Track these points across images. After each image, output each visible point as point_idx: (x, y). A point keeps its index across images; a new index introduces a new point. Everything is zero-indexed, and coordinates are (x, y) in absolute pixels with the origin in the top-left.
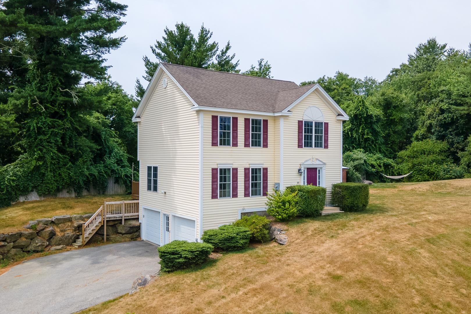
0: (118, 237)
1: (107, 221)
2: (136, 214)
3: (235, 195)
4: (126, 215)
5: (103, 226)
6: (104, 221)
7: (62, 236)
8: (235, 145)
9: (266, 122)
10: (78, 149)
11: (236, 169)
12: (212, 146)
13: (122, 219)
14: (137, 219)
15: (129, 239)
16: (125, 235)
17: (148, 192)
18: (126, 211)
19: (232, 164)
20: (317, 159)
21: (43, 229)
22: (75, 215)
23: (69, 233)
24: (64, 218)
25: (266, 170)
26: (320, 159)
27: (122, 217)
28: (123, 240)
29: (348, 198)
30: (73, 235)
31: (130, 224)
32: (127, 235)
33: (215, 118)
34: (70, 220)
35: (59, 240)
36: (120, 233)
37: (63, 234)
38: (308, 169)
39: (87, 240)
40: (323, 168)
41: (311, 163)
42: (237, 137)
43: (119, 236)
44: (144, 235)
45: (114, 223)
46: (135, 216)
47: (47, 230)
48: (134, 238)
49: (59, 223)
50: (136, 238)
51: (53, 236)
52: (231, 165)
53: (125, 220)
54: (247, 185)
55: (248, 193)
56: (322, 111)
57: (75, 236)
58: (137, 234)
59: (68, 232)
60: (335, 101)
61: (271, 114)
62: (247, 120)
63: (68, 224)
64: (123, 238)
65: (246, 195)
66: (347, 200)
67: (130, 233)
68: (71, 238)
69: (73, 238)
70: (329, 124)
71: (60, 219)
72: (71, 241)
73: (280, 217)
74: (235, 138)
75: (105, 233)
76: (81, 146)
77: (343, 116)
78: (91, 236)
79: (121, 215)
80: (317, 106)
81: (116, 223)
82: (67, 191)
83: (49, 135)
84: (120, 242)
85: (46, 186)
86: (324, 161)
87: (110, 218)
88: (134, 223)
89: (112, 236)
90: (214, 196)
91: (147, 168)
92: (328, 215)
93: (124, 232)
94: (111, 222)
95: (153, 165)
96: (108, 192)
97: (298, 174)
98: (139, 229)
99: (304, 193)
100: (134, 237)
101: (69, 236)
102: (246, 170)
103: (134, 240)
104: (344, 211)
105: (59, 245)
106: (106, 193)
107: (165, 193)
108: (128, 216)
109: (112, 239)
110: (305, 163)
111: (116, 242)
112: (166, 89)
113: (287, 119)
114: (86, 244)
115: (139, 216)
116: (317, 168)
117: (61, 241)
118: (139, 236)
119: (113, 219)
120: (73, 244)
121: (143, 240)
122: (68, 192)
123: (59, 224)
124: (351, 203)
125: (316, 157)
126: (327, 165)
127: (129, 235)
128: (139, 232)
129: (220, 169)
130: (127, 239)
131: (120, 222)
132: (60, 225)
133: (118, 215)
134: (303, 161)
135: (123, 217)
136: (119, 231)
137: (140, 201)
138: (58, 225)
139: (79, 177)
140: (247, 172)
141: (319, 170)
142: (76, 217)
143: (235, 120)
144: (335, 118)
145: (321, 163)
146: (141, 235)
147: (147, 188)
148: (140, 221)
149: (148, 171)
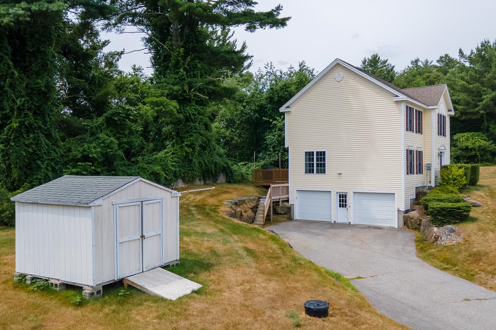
0: (280, 218)
1: (272, 202)
2: (288, 196)
4: (282, 197)
5: (270, 207)
8: (413, 130)
9: (422, 114)
11: (414, 151)
12: (406, 131)
13: (280, 201)
14: (288, 201)
17: (306, 175)
18: (282, 193)
19: (413, 147)
25: (422, 153)
26: (444, 146)
27: (280, 199)
31: (285, 206)
32: (285, 216)
33: (407, 107)
34: (244, 202)
36: (280, 214)
37: (246, 214)
44: (297, 215)
47: (237, 210)
51: (241, 216)
53: (282, 201)
54: (417, 164)
55: (418, 171)
56: (444, 106)
59: (249, 212)
60: (451, 99)
61: (423, 106)
62: (416, 111)
63: (246, 206)
64: (283, 218)
65: (417, 173)
67: (286, 214)
70: (445, 117)
71: (241, 200)
74: (413, 125)
75: (272, 214)
77: (452, 111)
79: (280, 197)
80: (443, 103)
81: (274, 204)
84: (283, 221)
87: (274, 200)
88: (287, 205)
90: (408, 173)
91: (304, 154)
93: (282, 213)
95: (315, 150)
97: (438, 157)
98: (290, 210)
102: (417, 152)
107: (340, 174)
111: (280, 222)
112: (341, 82)
113: (434, 111)
115: (288, 198)
118: (290, 216)
120: (253, 223)
121: (296, 220)
123: (239, 205)
125: (443, 144)
126: (446, 151)
128: (290, 213)
129: (409, 151)
131: (278, 203)
132: (242, 206)
133: (278, 197)
134: (439, 147)
136: (279, 212)
137: (290, 185)
143: (413, 110)
144: (447, 113)
145: (444, 149)
146: (292, 216)
147: (304, 172)
148: (290, 203)
149: (306, 156)
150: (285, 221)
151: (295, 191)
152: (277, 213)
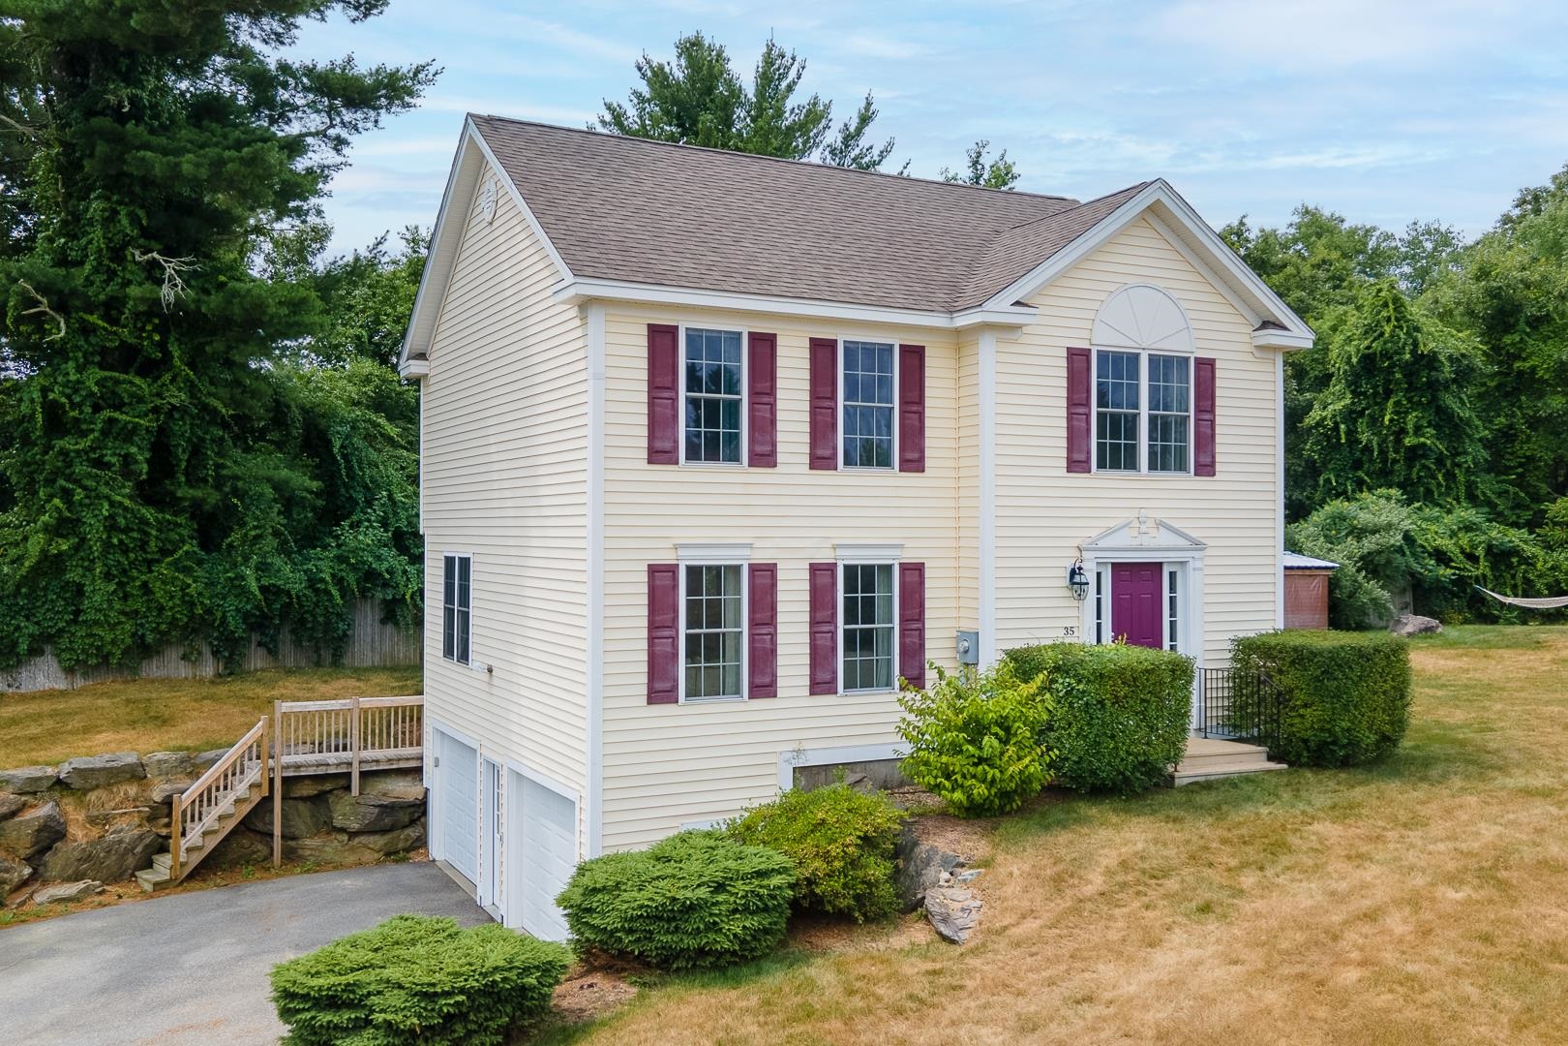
1: (285, 780)
2: (409, 751)
3: (764, 687)
4: (369, 754)
5: (267, 801)
6: (271, 781)
7: (91, 843)
8: (765, 457)
9: (914, 357)
10: (227, 489)
11: (771, 570)
12: (650, 461)
13: (350, 773)
14: (418, 772)
15: (376, 856)
16: (363, 839)
17: (445, 664)
18: (366, 740)
19: (750, 546)
20: (1160, 524)
21: (13, 814)
22: (160, 756)
23: (120, 832)
24: (108, 765)
25: (914, 572)
26: (1176, 525)
27: (350, 765)
28: (351, 858)
29: (1305, 706)
30: (141, 838)
31: (384, 795)
32: (370, 840)
33: (661, 338)
34: (136, 774)
35: (79, 860)
36: (342, 830)
37: (95, 832)
38: (1118, 568)
39: (196, 859)
40: (1191, 565)
41: (1135, 543)
42: (773, 422)
43: (336, 843)
44: (436, 840)
45: (320, 788)
46: (408, 759)
47: (29, 815)
48: (396, 852)
49: (88, 786)
50: (407, 850)
51: (55, 841)
52: (746, 552)
53: (364, 775)
54: (823, 641)
55: (827, 677)
56: (1184, 305)
57: (147, 841)
58: (413, 833)
59: (121, 824)
61: (939, 321)
62: (822, 351)
63: (126, 793)
64: (353, 849)
65: (820, 685)
66: (1301, 711)
67: (383, 832)
68: (130, 850)
69: (139, 849)
70: (1218, 365)
71: (92, 770)
72: (130, 861)
73: (958, 795)
74: (765, 426)
75: (277, 831)
76: (236, 478)
77: (1284, 328)
78: (212, 843)
79: (344, 755)
80: (1161, 284)
81: (328, 787)
82: (181, 653)
83: (96, 434)
84: (338, 867)
85: (92, 635)
86: (1194, 534)
87: (298, 767)
88: (403, 790)
89: (308, 842)
90: (660, 692)
91: (444, 564)
92: (1207, 786)
93: (357, 826)
94: (307, 782)
95: (457, 552)
96: (353, 656)
97: (1068, 593)
98: (425, 813)
99: (1079, 682)
100: (401, 845)
101: (120, 842)
102: (820, 574)
103: (397, 861)
104: (1285, 766)
105: (77, 877)
106: (346, 661)
107: (490, 671)
108: (377, 761)
109: (308, 853)
110: (1102, 544)
111: (320, 866)
112: (496, 224)
113: (1015, 342)
114: (191, 877)
115: (421, 759)
116: (1161, 564)
117: (86, 861)
118: (422, 842)
119: (311, 772)
120: (137, 873)
121: (434, 861)
122: (184, 657)
123: (85, 792)
124: (1322, 730)
125: (1160, 515)
126: (1208, 552)
127: (377, 837)
128: (425, 827)
129: (690, 569)
130: (368, 856)
131: (343, 782)
132: (92, 796)
133: (334, 754)
134: (1094, 534)
135: (356, 765)
136: (338, 822)
137: (427, 700)
138: (85, 795)
139: (224, 598)
140: (823, 579)
141: (1172, 575)
142: (166, 761)
143: (764, 346)
144: (1247, 339)
145: (1182, 542)
146: (428, 839)
148: (430, 780)
149: (445, 577)
150: (360, 864)
151: (432, 733)
152: (333, 825)
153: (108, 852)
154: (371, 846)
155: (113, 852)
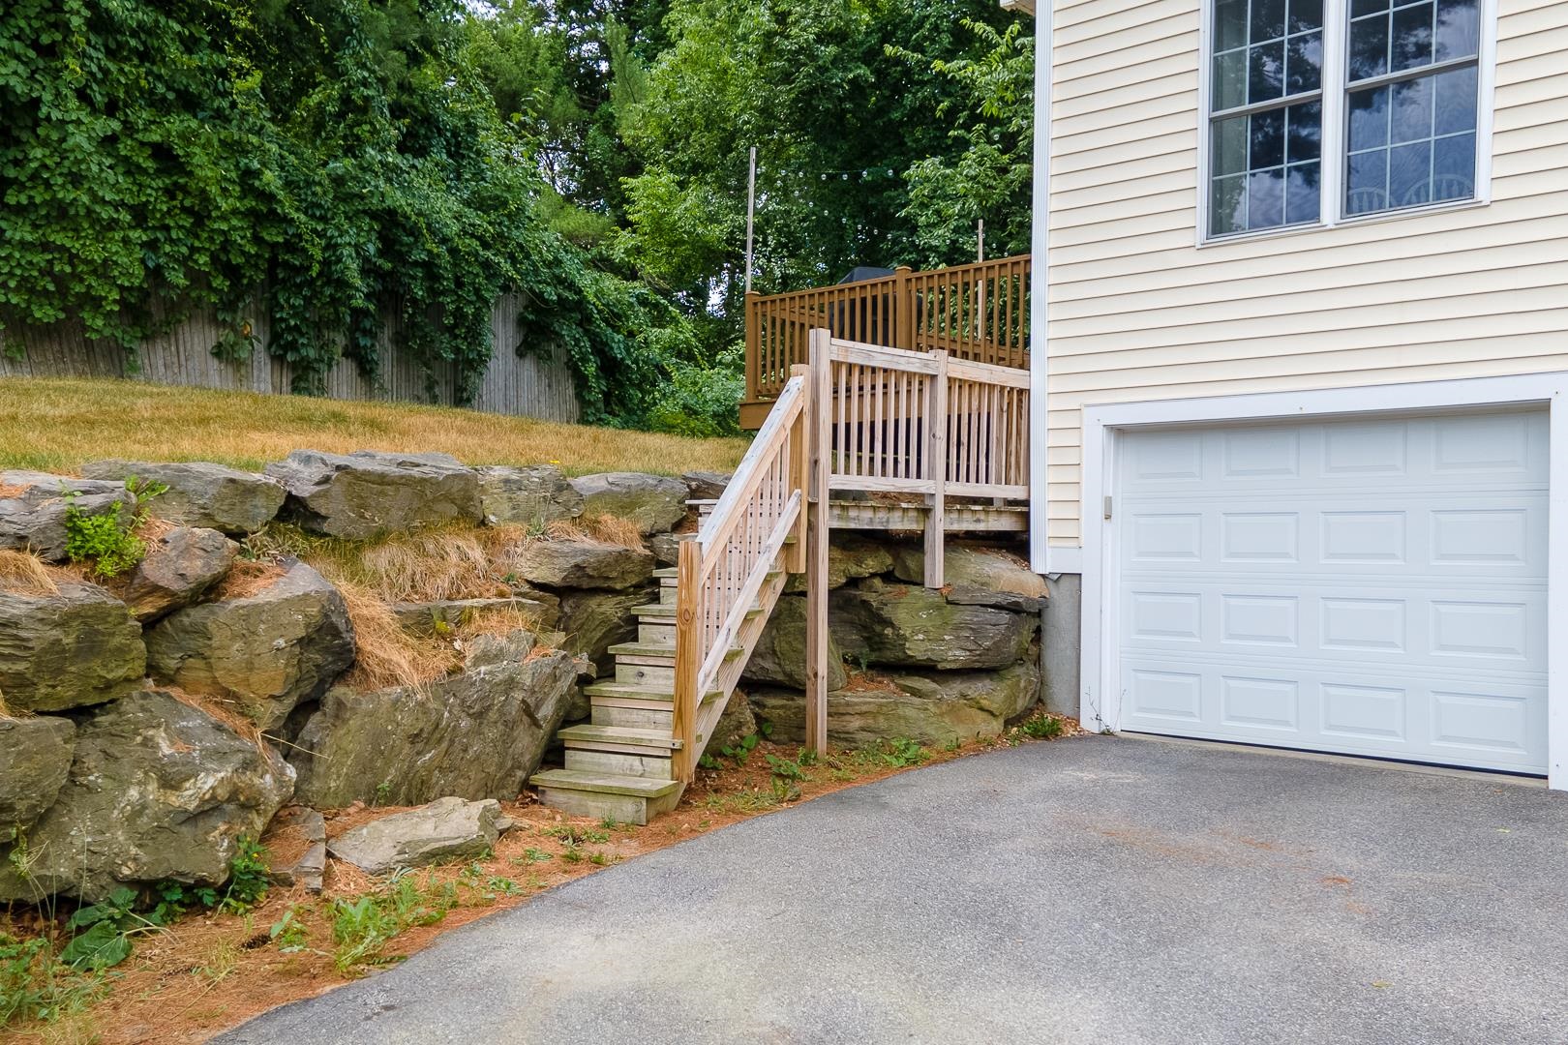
2: (1007, 492)
7: (435, 692)
13: (926, 532)
15: (999, 726)
16: (966, 687)
17: (1223, 252)
22: (502, 470)
23: (496, 655)
24: (415, 472)
28: (965, 733)
31: (986, 587)
32: (979, 688)
34: (460, 503)
35: (414, 739)
36: (927, 669)
37: (436, 656)
43: (916, 698)
44: (1112, 684)
46: (1004, 511)
50: (1029, 711)
53: (952, 536)
57: (557, 685)
58: (1029, 677)
59: (491, 635)
63: (464, 557)
64: (957, 712)
67: (992, 671)
68: (530, 711)
69: (542, 708)
75: (823, 666)
78: (728, 689)
79: (919, 486)
81: (868, 568)
84: (955, 752)
87: (846, 506)
88: (1008, 576)
91: (1205, 21)
93: (957, 656)
98: (1043, 632)
101: (511, 684)
105: (415, 793)
111: (922, 754)
114: (692, 784)
115: (1025, 513)
118: (1039, 699)
119: (866, 523)
121: (1107, 734)
122: (219, 352)
123: (361, 548)
127: (987, 684)
128: (1041, 665)
130: (986, 726)
132: (378, 560)
135: (937, 511)
136: (918, 648)
137: (1041, 378)
138: (359, 555)
142: (519, 486)
146: (1059, 692)
147: (1201, 218)
148: (1045, 557)
149: (1219, 43)
150: (981, 746)
151: (1095, 439)
152: (889, 655)
153: (480, 715)
154: (985, 703)
155: (493, 715)
